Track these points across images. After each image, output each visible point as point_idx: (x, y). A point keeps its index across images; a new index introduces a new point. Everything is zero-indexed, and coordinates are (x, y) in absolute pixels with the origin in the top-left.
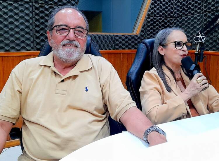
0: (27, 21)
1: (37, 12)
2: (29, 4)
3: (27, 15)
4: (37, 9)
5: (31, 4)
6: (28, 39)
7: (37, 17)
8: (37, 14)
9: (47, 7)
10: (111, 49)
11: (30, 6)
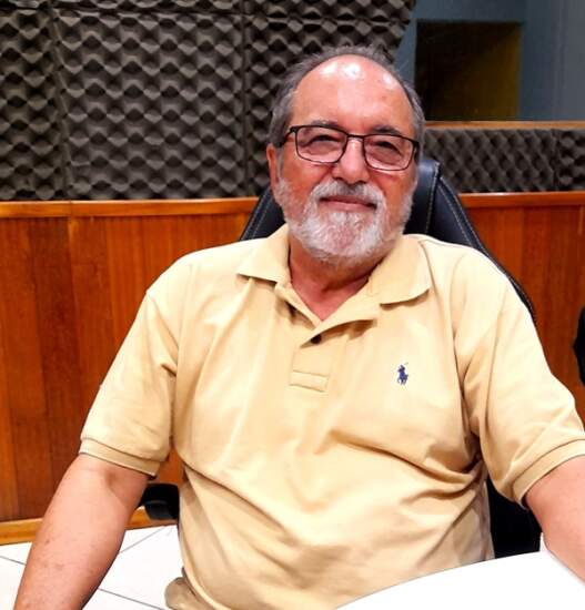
0: (225, 84)
1: (260, 47)
2: (231, 20)
3: (224, 61)
4: (260, 36)
5: (238, 18)
6: (227, 153)
7: (260, 69)
8: (259, 58)
9: (295, 27)
10: (541, 188)
11: (237, 27)
